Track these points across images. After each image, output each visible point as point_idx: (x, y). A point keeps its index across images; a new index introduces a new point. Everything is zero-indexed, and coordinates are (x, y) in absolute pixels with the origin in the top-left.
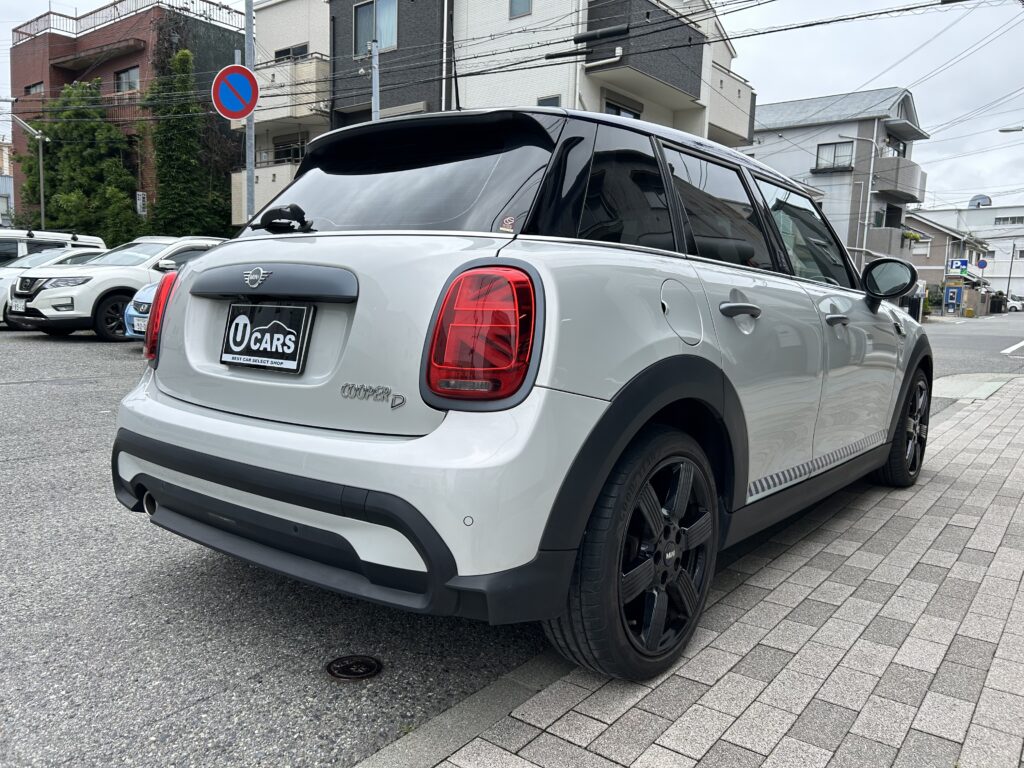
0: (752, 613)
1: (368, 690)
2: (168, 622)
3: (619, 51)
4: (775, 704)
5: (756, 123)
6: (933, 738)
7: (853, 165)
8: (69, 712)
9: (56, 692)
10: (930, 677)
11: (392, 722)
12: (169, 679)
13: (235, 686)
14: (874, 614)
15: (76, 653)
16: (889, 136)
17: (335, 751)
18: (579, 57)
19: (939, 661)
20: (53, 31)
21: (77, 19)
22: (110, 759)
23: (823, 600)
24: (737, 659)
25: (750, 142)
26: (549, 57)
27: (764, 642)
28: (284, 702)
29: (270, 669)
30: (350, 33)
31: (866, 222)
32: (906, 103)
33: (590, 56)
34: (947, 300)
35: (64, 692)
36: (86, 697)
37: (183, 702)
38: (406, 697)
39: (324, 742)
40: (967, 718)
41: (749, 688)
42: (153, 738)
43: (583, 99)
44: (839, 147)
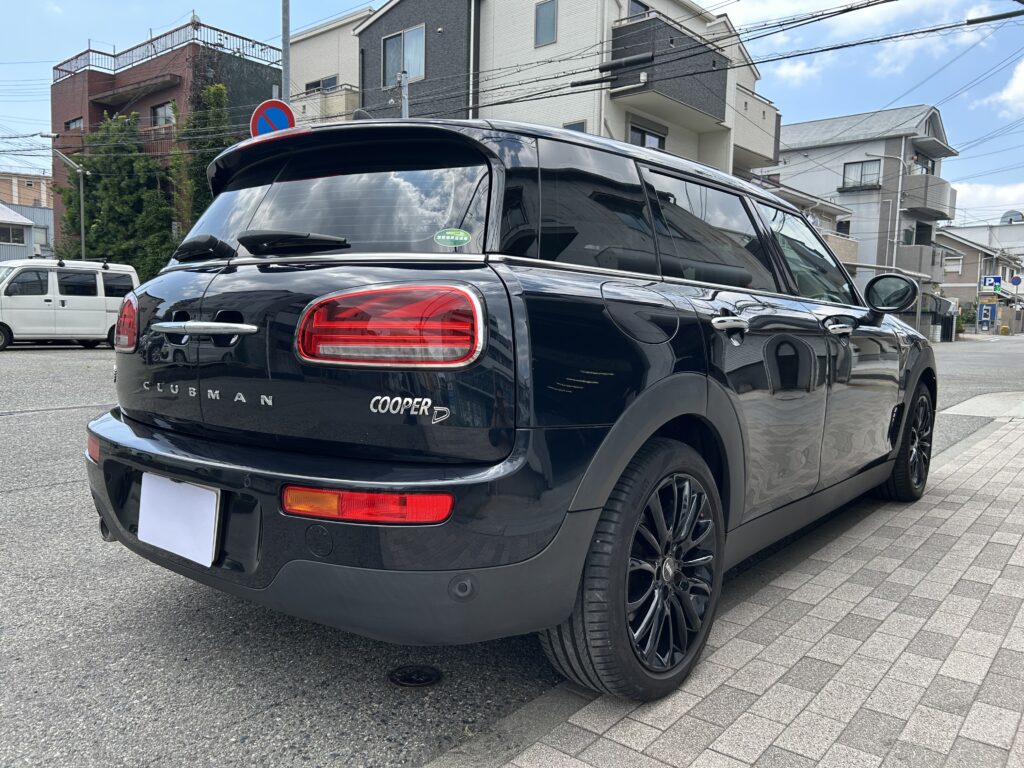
0: (796, 627)
1: (430, 697)
2: (235, 633)
3: (643, 77)
4: (824, 713)
5: (781, 144)
6: (980, 745)
7: (881, 184)
8: (153, 716)
9: (139, 697)
10: (975, 688)
11: (455, 726)
12: (241, 686)
13: (304, 693)
14: (918, 629)
15: (153, 662)
16: (917, 154)
17: (404, 753)
18: (604, 85)
19: (984, 673)
20: (92, 68)
21: (114, 56)
22: (196, 759)
23: (866, 615)
24: (783, 670)
25: (775, 162)
26: (574, 85)
27: (809, 654)
28: (352, 707)
29: (336, 677)
30: (378, 64)
31: (896, 240)
32: (933, 121)
33: (614, 82)
34: (980, 318)
35: (146, 697)
36: (167, 701)
37: (258, 707)
38: (466, 704)
39: (390, 745)
40: (1013, 726)
41: (797, 697)
42: (233, 740)
43: (609, 124)
44: (866, 166)
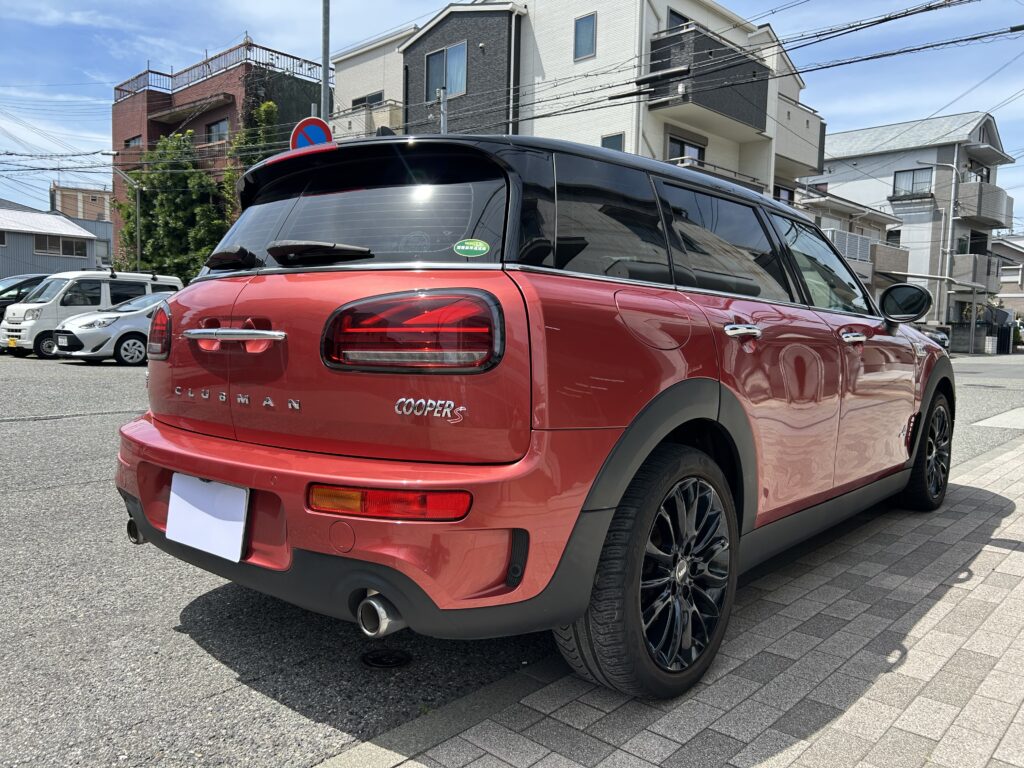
1: (396, 678)
2: (229, 617)
3: (681, 88)
4: (766, 702)
5: (825, 154)
6: (911, 735)
7: (933, 192)
10: (923, 684)
11: (414, 703)
14: (883, 629)
15: (151, 640)
16: (971, 161)
18: (642, 96)
19: (936, 671)
20: (151, 88)
21: (172, 76)
23: (835, 616)
24: (739, 663)
25: (820, 171)
26: (611, 98)
27: (768, 650)
28: (323, 684)
30: (422, 80)
31: (948, 250)
32: (987, 128)
33: (652, 95)
35: (139, 670)
38: (429, 684)
39: (352, 717)
40: (949, 720)
41: (744, 688)
42: (210, 708)
43: (647, 135)
44: (917, 173)
